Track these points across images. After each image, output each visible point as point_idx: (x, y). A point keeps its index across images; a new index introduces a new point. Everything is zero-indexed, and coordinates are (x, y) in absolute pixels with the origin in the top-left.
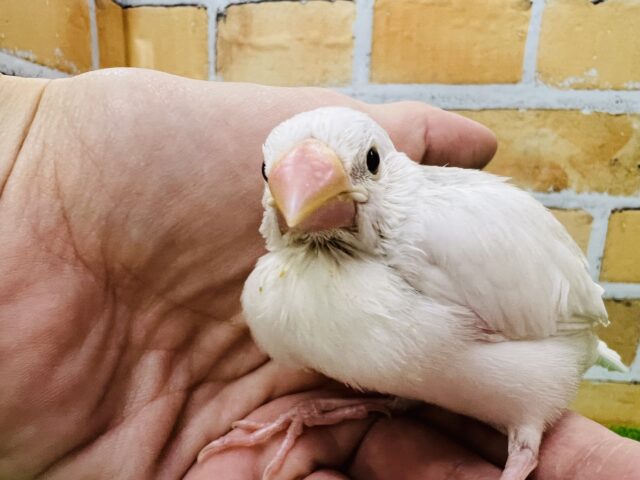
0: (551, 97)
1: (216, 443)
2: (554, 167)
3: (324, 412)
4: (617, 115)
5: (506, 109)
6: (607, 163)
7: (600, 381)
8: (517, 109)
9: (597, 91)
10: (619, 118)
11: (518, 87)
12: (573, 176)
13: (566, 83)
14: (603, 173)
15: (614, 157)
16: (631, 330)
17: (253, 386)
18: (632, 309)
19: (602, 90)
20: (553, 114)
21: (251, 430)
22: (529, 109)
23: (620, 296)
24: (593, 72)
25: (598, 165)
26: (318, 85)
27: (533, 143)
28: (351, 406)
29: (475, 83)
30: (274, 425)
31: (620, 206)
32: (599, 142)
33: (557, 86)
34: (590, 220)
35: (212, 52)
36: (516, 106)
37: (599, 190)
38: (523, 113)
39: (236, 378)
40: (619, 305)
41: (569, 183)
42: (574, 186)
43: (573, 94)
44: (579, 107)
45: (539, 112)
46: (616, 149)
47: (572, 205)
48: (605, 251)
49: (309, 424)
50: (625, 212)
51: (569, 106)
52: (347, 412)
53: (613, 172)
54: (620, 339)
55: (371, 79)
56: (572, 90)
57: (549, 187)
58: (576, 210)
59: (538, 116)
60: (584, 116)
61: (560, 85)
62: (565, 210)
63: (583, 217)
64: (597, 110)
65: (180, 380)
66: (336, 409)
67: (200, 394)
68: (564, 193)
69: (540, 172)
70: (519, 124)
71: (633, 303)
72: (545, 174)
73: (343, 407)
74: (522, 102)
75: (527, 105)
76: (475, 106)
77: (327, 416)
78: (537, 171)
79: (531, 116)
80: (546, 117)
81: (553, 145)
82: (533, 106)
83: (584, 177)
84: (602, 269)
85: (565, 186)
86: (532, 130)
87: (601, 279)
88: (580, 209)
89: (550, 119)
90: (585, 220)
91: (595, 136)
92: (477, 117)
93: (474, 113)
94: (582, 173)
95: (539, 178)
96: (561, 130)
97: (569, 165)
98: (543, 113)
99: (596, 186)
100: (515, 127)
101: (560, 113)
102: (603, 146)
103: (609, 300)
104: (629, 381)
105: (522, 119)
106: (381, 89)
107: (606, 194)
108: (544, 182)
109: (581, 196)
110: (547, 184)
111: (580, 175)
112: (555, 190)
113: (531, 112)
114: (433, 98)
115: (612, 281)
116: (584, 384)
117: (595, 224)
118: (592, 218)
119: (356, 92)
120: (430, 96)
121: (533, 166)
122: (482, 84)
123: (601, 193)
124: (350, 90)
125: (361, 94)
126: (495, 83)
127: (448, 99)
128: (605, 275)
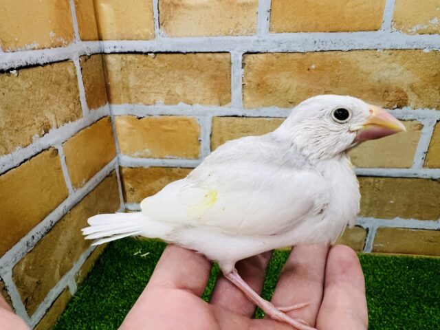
0: (401, 40)
2: (399, 91)
5: (367, 49)
6: (437, 88)
8: (376, 50)
9: (437, 35)
11: (379, 32)
12: (412, 97)
13: (414, 30)
14: (434, 94)
20: (402, 52)
22: (384, 50)
23: (435, 177)
24: (436, 20)
25: (431, 90)
26: (232, 35)
27: (386, 74)
32: (434, 73)
33: (408, 33)
34: (421, 127)
35: (156, 11)
36: (375, 48)
38: (380, 52)
40: (435, 183)
41: (409, 102)
42: (412, 104)
43: (418, 37)
44: (422, 47)
45: (392, 51)
47: (410, 117)
48: (429, 148)
51: (415, 47)
55: (270, 30)
56: (418, 35)
57: (394, 105)
58: (412, 120)
59: (391, 54)
60: (424, 53)
61: (410, 31)
62: (404, 120)
63: (416, 126)
64: (435, 49)
68: (405, 109)
69: (389, 95)
70: (377, 60)
72: (392, 96)
74: (380, 44)
75: (383, 47)
76: (345, 48)
78: (386, 93)
79: (386, 55)
80: (396, 55)
81: (399, 75)
82: (387, 47)
83: (419, 97)
84: (425, 159)
85: (406, 104)
86: (385, 64)
87: (424, 166)
88: (415, 120)
89: (399, 57)
90: (418, 127)
91: (431, 68)
92: (346, 56)
93: (344, 53)
94: (419, 95)
95: (387, 99)
96: (406, 65)
97: (410, 90)
98: (395, 52)
99: (428, 104)
100: (374, 63)
101: (407, 52)
102: (436, 75)
103: (428, 179)
104: (436, 229)
105: (378, 57)
106: (278, 37)
107: (434, 109)
108: (391, 101)
109: (416, 111)
110: (393, 103)
111: (417, 96)
112: (398, 107)
113: (385, 52)
114: (315, 42)
115: (431, 167)
116: (405, 230)
117: (424, 130)
118: (423, 126)
119: (260, 39)
120: (313, 41)
121: (384, 90)
122: (352, 32)
123: (431, 108)
124: (255, 38)
125: (264, 41)
126: (361, 31)
127: (326, 42)
128: (428, 163)
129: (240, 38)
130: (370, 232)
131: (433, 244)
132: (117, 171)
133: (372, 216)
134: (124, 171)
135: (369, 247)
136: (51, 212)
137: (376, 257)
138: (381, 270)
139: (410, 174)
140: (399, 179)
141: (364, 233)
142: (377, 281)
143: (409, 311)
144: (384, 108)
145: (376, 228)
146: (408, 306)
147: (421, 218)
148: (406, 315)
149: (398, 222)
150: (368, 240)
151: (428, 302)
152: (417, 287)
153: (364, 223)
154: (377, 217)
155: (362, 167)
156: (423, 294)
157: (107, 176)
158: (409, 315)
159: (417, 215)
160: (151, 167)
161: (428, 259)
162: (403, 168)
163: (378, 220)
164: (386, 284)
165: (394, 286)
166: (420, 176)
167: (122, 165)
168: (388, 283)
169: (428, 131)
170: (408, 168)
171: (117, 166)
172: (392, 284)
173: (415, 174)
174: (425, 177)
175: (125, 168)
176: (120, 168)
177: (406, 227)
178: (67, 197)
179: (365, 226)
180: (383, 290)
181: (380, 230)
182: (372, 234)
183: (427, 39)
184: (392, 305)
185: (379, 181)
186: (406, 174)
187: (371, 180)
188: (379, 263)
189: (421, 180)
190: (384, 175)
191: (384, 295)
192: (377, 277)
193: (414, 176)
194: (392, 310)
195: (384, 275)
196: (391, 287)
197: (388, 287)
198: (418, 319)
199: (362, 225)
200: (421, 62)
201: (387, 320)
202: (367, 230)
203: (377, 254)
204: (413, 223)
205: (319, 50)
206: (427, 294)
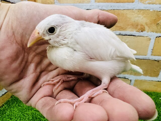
0: (142, 6)
1: (45, 83)
2: (142, 25)
3: (68, 78)
4: (160, 11)
5: (130, 9)
6: (156, 24)
7: (149, 80)
8: (133, 9)
9: (155, 4)
10: (160, 12)
11: (134, 3)
12: (147, 28)
13: (147, 2)
14: (154, 27)
15: (158, 23)
16: (158, 68)
17: (55, 73)
18: (159, 63)
19: (156, 4)
20: (142, 11)
21: (53, 81)
22: (136, 10)
23: (156, 59)
25: (153, 25)
26: (82, 3)
27: (137, 19)
28: (74, 77)
29: (123, 2)
30: (57, 80)
31: (158, 36)
32: (154, 19)
33: (144, 4)
34: (150, 39)
37: (153, 32)
38: (134, 11)
39: (51, 71)
40: (156, 62)
41: (145, 30)
42: (147, 30)
43: (148, 5)
44: (150, 9)
45: (139, 10)
46: (158, 21)
47: (146, 35)
48: (153, 48)
49: (64, 80)
50: (159, 37)
51: (147, 9)
52: (73, 78)
53: (157, 27)
54: (155, 70)
55: (95, 1)
56: (148, 4)
57: (140, 31)
58: (147, 37)
59: (138, 11)
60: (151, 11)
61: (145, 3)
62: (144, 37)
63: (148, 39)
64: (154, 10)
65: (38, 70)
66: (71, 77)
67: (43, 73)
68: (144, 32)
69: (138, 27)
70: (133, 13)
71: (160, 61)
72: (139, 27)
73: (72, 77)
74: (134, 8)
75: (136, 8)
76: (122, 9)
77: (68, 79)
78: (137, 26)
79: (136, 11)
80: (140, 12)
81: (142, 19)
82: (137, 9)
83: (149, 28)
84: (152, 52)
85: (144, 30)
86: (136, 15)
87: (152, 55)
88: (148, 36)
89: (142, 12)
90: (149, 39)
91: (153, 17)
92: (122, 12)
93: (122, 11)
94: (149, 27)
95: (138, 28)
96: (144, 15)
97: (146, 25)
98: (140, 11)
99: (152, 30)
100: (132, 14)
101: (144, 11)
102: (155, 20)
103: (153, 60)
104: (157, 81)
105: (134, 12)
106: (98, 4)
107: (155, 33)
108: (139, 29)
109: (148, 33)
110: (140, 30)
111: (148, 27)
112: (141, 32)
113: (137, 10)
114: (111, 6)
115: (154, 55)
116: (145, 81)
117: (151, 41)
118: (151, 39)
119: (92, 5)
120: (110, 6)
121: (136, 25)
122: (124, 3)
123: (154, 32)
124: (90, 4)
125: (93, 5)
126: (127, 2)
127: (115, 7)
128: (153, 54)
129: (85, 4)
131: (156, 87)
133: (132, 75)
139: (146, 58)
140: (142, 60)
144: (136, 31)
145: (134, 80)
147: (151, 76)
149: (143, 78)
153: (129, 77)
154: (134, 75)
161: (154, 92)
162: (144, 55)
166: (150, 59)
169: (153, 41)
170: (145, 55)
173: (148, 58)
174: (152, 59)
177: (146, 79)
179: (130, 79)
183: (151, 6)
186: (145, 58)
189: (151, 60)
190: (137, 58)
193: (148, 59)
200: (149, 14)
202: (131, 81)
204: (148, 78)
205: (113, 9)
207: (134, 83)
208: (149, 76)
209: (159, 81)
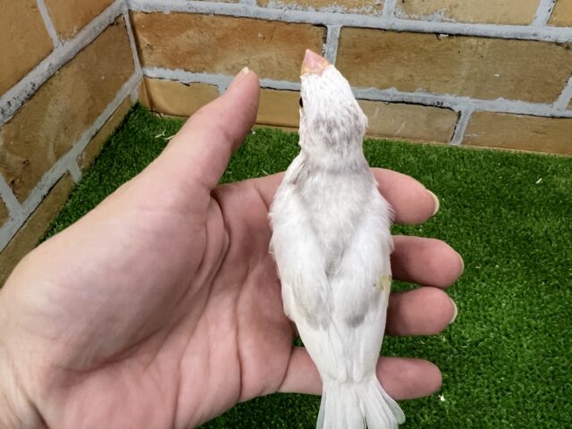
7: (523, 114)
18: (569, 52)
23: (562, 40)
40: (559, 48)
84: (552, 12)
87: (549, 23)
103: (550, 43)
115: (559, 25)
128: (554, 19)
130: (462, 117)
131: (539, 136)
132: (127, 16)
133: (468, 95)
134: (136, 17)
135: (458, 138)
136: (31, 70)
137: (464, 150)
138: (465, 166)
139: (527, 34)
140: (511, 41)
141: (455, 118)
142: (456, 179)
143: (483, 214)
145: (471, 112)
146: (483, 209)
147: (531, 101)
148: (479, 218)
149: (502, 105)
150: (458, 128)
151: (510, 205)
152: (502, 187)
153: (456, 104)
154: (474, 97)
155: (462, 22)
156: (507, 195)
157: (112, 25)
158: (482, 218)
159: (527, 95)
160: (173, 12)
161: (529, 155)
162: (520, 24)
163: (475, 100)
164: (466, 182)
165: (474, 185)
166: (541, 37)
167: (133, 8)
168: (469, 181)
170: (526, 25)
171: (125, 9)
172: (473, 182)
173: (535, 35)
174: (547, 39)
175: (137, 13)
176: (130, 13)
177: (509, 111)
178: (51, 51)
179: (456, 109)
180: (459, 190)
181: (476, 115)
182: (465, 120)
184: (465, 207)
185: (484, 44)
186: (522, 35)
187: (473, 41)
188: (465, 158)
189: (542, 44)
190: (493, 34)
191: (459, 195)
192: (457, 174)
193: (532, 37)
194: (464, 213)
195: (467, 172)
196: (470, 186)
197: (466, 186)
198: (491, 223)
199: (454, 108)
201: (454, 223)
202: (459, 114)
203: (466, 147)
204: (519, 107)
206: (512, 196)
207: (469, 122)
208: (525, 100)
209: (553, 117)
